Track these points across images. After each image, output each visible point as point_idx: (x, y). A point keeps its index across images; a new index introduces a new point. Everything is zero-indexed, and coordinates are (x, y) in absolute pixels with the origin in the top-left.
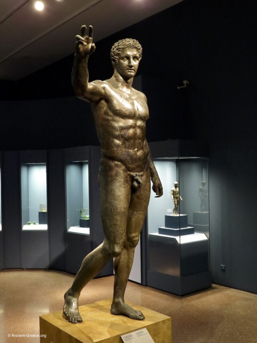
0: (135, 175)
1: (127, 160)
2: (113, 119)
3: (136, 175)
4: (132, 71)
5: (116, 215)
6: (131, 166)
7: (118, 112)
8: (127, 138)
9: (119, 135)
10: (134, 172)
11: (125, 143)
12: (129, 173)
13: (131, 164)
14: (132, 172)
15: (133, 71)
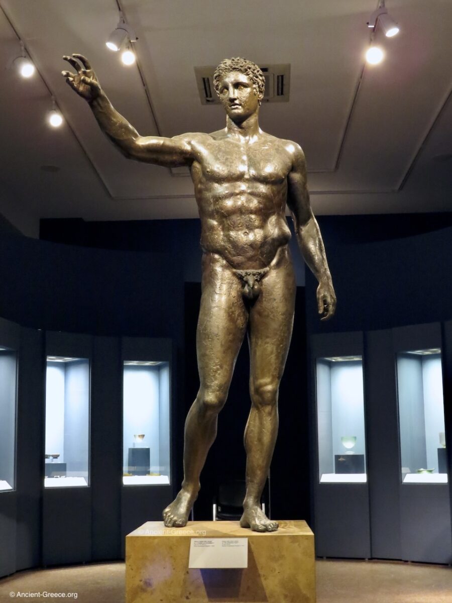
0: (244, 274)
1: (226, 249)
2: (206, 187)
3: (246, 273)
4: (238, 106)
5: (205, 339)
6: (235, 258)
7: (210, 174)
8: (225, 213)
9: (213, 211)
10: (243, 269)
11: (223, 222)
12: (234, 270)
13: (234, 256)
14: (240, 269)
15: (240, 107)
